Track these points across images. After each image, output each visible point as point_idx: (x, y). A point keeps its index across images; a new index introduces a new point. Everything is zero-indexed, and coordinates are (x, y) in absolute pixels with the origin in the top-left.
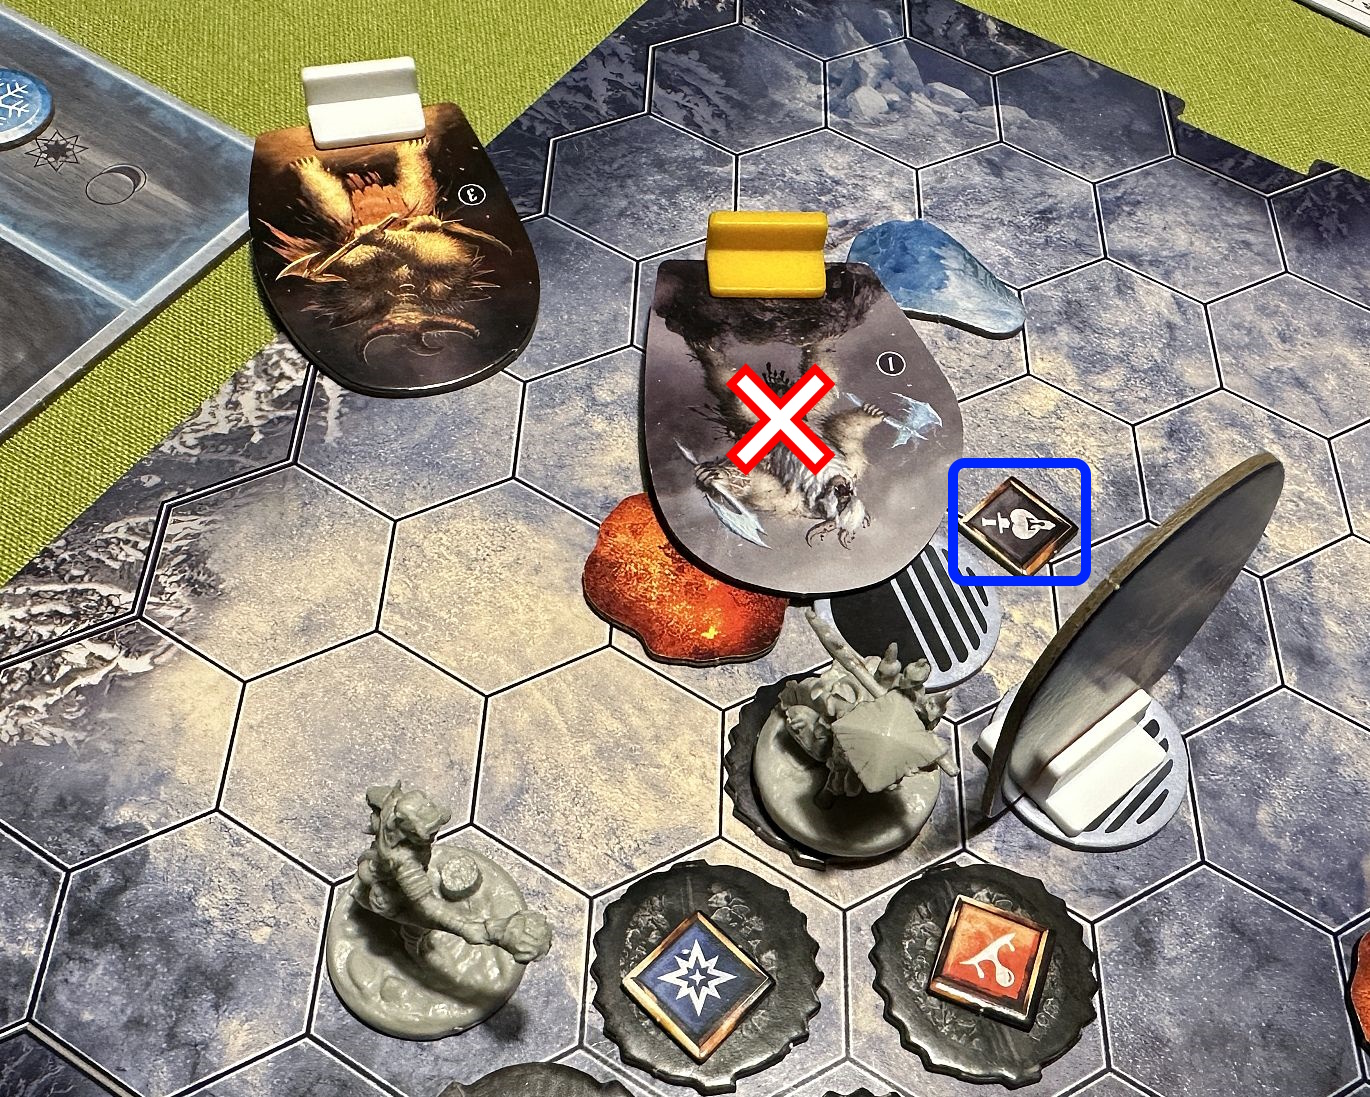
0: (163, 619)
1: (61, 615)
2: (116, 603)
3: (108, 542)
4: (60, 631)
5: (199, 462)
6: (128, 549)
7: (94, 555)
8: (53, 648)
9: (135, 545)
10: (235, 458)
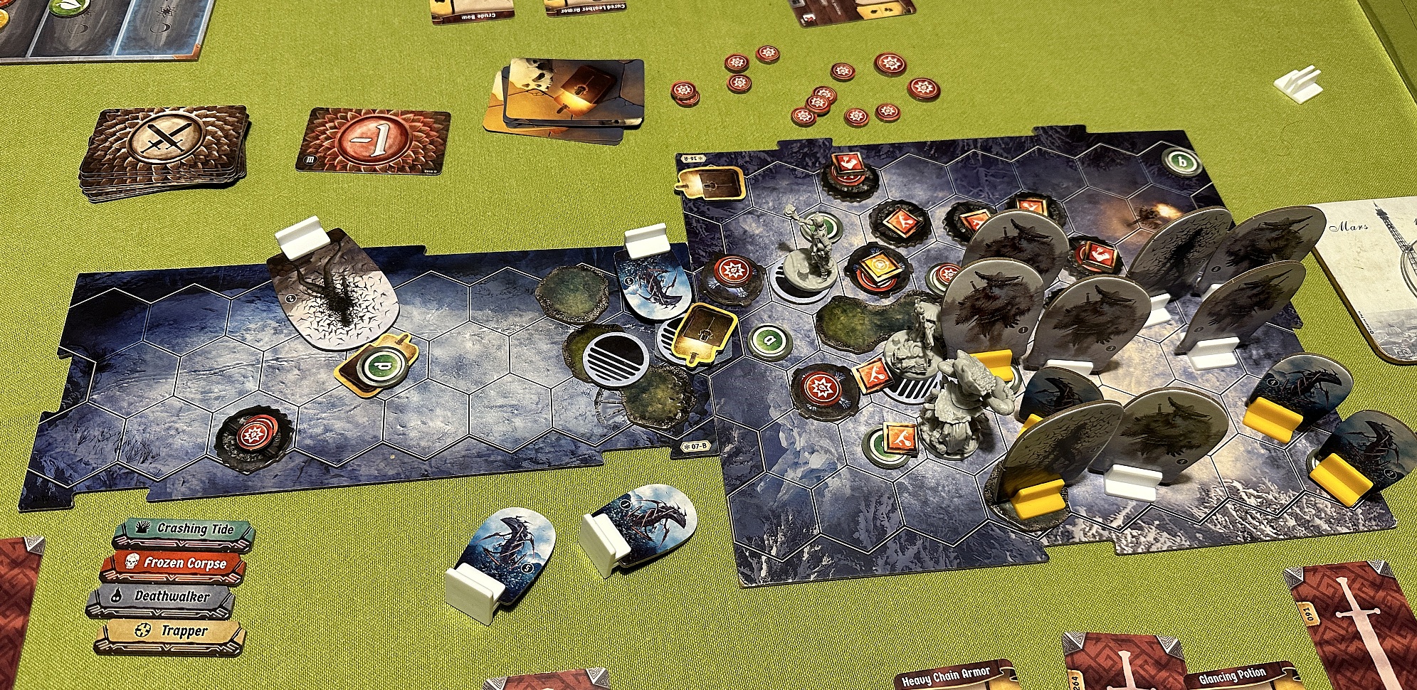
0: (1222, 491)
1: (1251, 516)
2: (1233, 507)
3: (1225, 527)
4: (1254, 512)
5: (1181, 530)
6: (1220, 520)
7: (1231, 526)
8: (1258, 508)
9: (1217, 519)
10: (1168, 522)
